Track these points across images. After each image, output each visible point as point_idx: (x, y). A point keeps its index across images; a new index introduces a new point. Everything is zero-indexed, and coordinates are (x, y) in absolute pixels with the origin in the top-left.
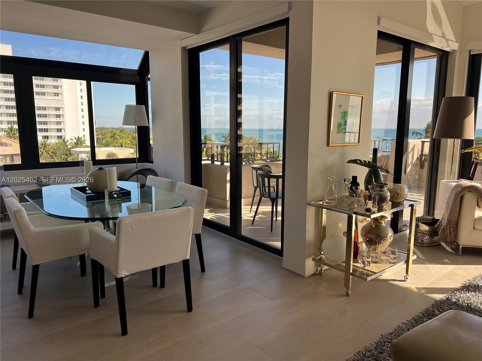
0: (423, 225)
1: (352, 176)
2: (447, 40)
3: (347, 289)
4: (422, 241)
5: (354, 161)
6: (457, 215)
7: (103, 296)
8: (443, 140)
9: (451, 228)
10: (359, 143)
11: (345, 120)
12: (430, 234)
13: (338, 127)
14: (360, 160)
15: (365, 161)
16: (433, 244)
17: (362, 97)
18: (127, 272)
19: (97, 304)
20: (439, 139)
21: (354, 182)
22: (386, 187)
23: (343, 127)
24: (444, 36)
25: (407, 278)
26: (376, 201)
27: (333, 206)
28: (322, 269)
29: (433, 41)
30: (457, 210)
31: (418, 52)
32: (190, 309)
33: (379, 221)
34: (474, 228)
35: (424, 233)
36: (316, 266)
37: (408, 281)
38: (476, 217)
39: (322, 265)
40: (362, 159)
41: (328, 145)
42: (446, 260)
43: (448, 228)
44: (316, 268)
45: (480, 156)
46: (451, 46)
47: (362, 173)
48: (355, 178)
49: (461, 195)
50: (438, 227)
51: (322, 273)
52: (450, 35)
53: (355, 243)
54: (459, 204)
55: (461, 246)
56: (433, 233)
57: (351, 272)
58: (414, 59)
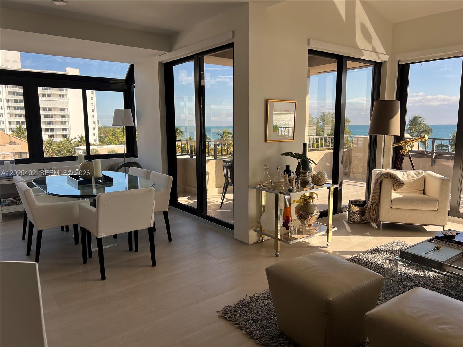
0: (354, 206)
1: (286, 166)
2: (377, 53)
3: (277, 251)
4: (353, 219)
5: (287, 154)
6: (378, 197)
7: (90, 256)
8: (379, 136)
9: (374, 208)
10: (294, 139)
12: (360, 214)
13: (274, 128)
14: (291, 153)
15: (296, 154)
16: (364, 222)
17: (295, 103)
18: (105, 234)
19: (85, 262)
20: (376, 136)
21: (287, 170)
22: (308, 173)
24: (374, 51)
25: (327, 245)
26: (298, 183)
27: (268, 188)
28: (263, 238)
29: (363, 55)
30: (378, 192)
31: (350, 64)
32: (154, 264)
33: (307, 200)
34: (391, 207)
35: (354, 213)
36: (258, 236)
37: (328, 247)
38: (392, 198)
39: (263, 235)
40: (293, 152)
41: (266, 141)
42: (368, 233)
43: (372, 208)
44: (258, 238)
45: (406, 149)
46: (383, 58)
47: (294, 164)
48: (288, 167)
49: (380, 181)
50: (366, 208)
51: (263, 242)
52: (380, 48)
53: (287, 217)
54: (379, 188)
55: (381, 223)
56: (362, 213)
57: (279, 237)
58: (346, 69)
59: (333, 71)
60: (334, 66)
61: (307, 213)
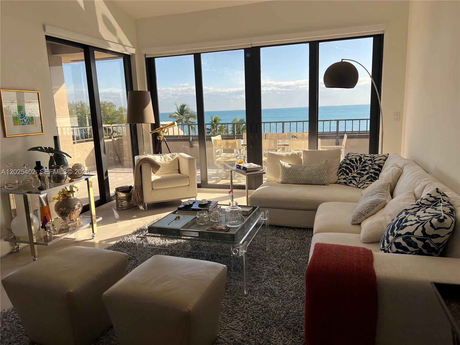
0: (120, 193)
1: (36, 162)
2: (124, 46)
3: (35, 257)
4: (121, 205)
5: (36, 149)
6: (140, 182)
8: (137, 124)
9: (138, 192)
10: (42, 132)
11: (21, 113)
12: (127, 199)
13: (13, 120)
14: (41, 147)
15: (46, 148)
16: (131, 207)
17: (38, 93)
20: (135, 124)
21: (39, 167)
22: (62, 167)
23: (21, 119)
24: (120, 43)
25: (94, 236)
27: (16, 189)
28: (18, 246)
29: (110, 47)
30: (139, 177)
31: (97, 54)
33: (67, 195)
34: (152, 189)
35: (122, 199)
36: (11, 245)
37: (95, 238)
38: (153, 180)
39: (17, 243)
40: (43, 146)
41: (5, 136)
42: (135, 216)
43: (136, 192)
44: (12, 247)
45: (162, 135)
46: (130, 51)
47: (45, 159)
48: (38, 163)
49: (139, 166)
50: (132, 193)
51: (19, 250)
52: (126, 41)
53: (45, 218)
54: (140, 173)
55: (146, 204)
56: (129, 198)
57: (35, 241)
58: (94, 60)
59: (82, 60)
60: (81, 55)
61: (68, 208)
